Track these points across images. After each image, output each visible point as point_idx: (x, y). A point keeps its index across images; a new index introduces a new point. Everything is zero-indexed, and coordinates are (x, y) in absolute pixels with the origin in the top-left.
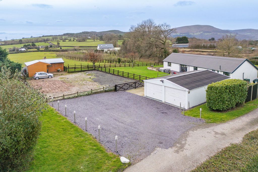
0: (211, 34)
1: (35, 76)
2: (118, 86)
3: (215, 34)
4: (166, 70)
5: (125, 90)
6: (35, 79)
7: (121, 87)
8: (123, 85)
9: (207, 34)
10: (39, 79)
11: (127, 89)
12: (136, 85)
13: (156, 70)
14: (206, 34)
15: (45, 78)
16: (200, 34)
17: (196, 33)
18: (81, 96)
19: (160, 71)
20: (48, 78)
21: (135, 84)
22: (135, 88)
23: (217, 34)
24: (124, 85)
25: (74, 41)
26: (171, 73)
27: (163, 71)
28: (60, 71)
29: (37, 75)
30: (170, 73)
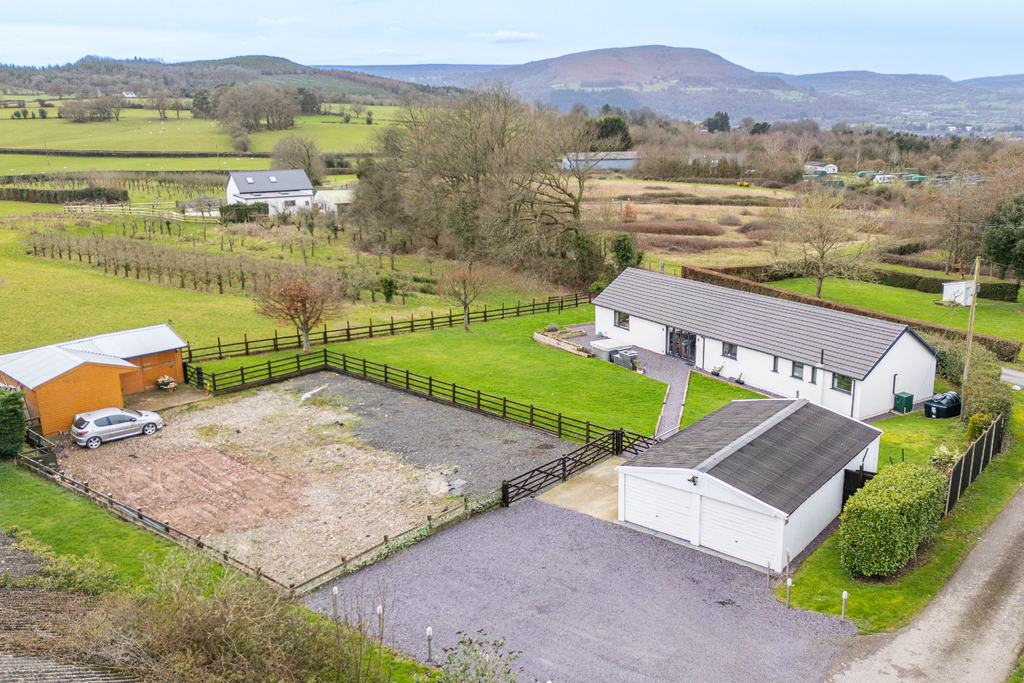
0: (711, 89)
1: (81, 435)
2: (511, 486)
3: (729, 92)
4: (617, 352)
5: (532, 492)
6: (86, 447)
7: (520, 485)
8: (528, 476)
9: (697, 92)
10: (103, 443)
11: (539, 489)
12: (568, 469)
13: (576, 352)
14: (691, 90)
15: (128, 437)
16: (666, 88)
17: (651, 83)
18: (398, 549)
19: (594, 356)
20: (143, 434)
21: (564, 464)
22: (564, 479)
23: (736, 91)
24: (530, 477)
25: (43, 115)
26: (640, 369)
27: (605, 357)
28: (172, 385)
29: (91, 429)
30: (634, 368)
